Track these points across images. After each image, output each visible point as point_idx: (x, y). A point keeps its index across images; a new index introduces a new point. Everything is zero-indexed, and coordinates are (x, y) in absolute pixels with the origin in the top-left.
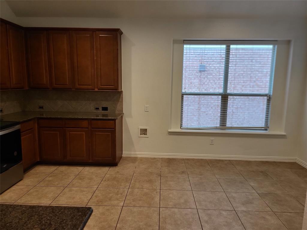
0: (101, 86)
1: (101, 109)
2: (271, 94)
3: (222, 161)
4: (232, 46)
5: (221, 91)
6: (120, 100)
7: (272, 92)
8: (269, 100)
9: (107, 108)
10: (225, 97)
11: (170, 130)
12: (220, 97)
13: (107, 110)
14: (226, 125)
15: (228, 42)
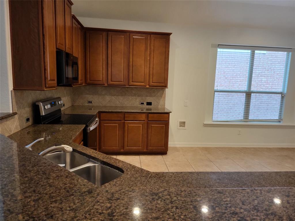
0: (153, 83)
1: (145, 104)
2: (285, 92)
4: (256, 52)
6: (163, 96)
8: (283, 97)
9: (151, 103)
10: (248, 94)
11: (205, 123)
12: (245, 94)
13: (151, 105)
14: (248, 118)
15: (253, 48)
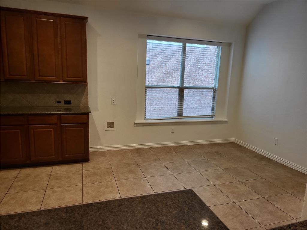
0: (68, 77)
1: (63, 103)
2: (217, 87)
3: (182, 146)
4: (187, 45)
5: (179, 85)
6: (85, 93)
7: (217, 85)
8: (214, 93)
9: (70, 101)
10: (182, 90)
11: (136, 122)
12: (178, 90)
13: (71, 104)
14: (182, 115)
15: (185, 41)
